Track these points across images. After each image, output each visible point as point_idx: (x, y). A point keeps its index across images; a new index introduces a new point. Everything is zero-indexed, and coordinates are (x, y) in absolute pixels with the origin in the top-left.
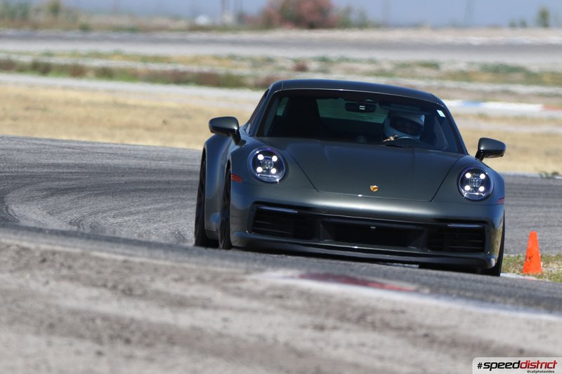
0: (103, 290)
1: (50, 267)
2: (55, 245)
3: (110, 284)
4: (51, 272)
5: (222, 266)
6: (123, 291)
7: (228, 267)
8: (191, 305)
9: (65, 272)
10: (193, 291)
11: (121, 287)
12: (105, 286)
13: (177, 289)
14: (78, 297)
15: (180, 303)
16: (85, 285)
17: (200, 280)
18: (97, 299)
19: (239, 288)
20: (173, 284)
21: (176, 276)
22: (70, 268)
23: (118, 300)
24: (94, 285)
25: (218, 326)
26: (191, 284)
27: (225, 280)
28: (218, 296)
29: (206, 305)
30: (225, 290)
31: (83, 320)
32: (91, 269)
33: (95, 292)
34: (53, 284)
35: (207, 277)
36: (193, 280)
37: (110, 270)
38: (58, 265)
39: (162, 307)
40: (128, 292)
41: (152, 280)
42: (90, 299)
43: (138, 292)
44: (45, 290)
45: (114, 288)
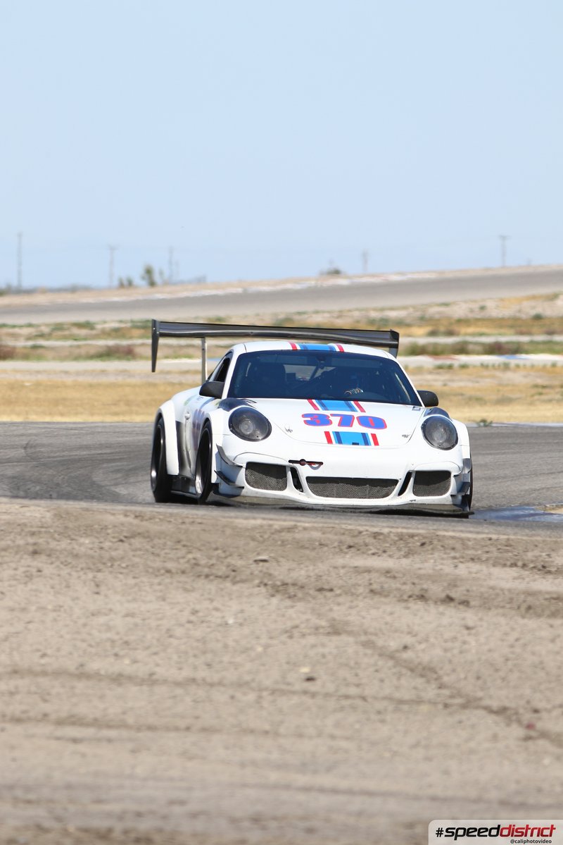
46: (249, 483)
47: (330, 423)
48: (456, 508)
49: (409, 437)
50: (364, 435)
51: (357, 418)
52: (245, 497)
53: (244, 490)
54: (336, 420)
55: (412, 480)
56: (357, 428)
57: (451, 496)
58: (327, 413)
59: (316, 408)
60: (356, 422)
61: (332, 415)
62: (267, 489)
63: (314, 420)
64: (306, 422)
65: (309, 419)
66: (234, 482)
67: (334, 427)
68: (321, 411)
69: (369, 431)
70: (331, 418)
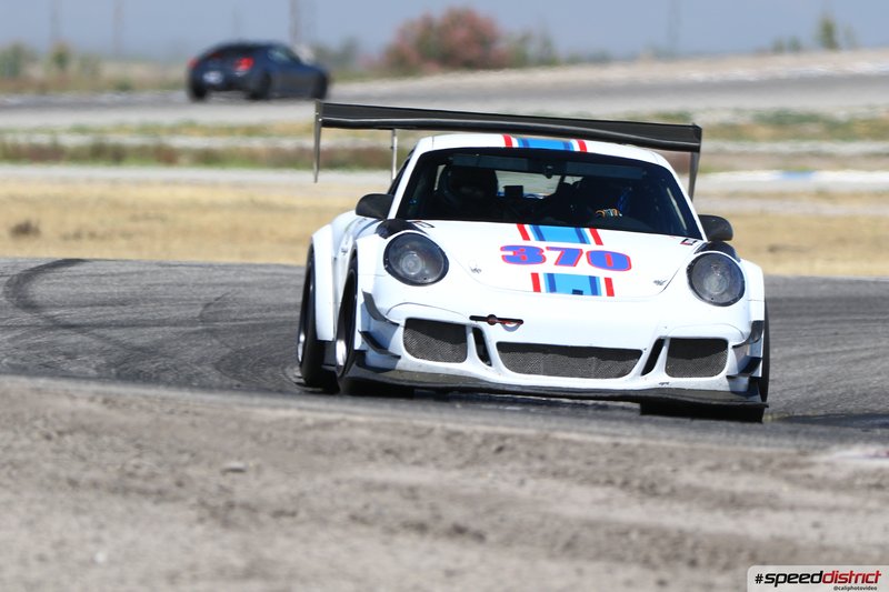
0: (609, 489)
1: (512, 458)
2: (495, 425)
3: (619, 480)
4: (518, 465)
5: (759, 445)
6: (641, 488)
7: (767, 445)
8: (753, 506)
9: (538, 465)
10: (743, 484)
11: (636, 483)
12: (610, 482)
13: (718, 482)
14: (580, 502)
15: (734, 503)
16: (581, 483)
17: (747, 467)
18: (607, 502)
19: (810, 476)
20: (708, 475)
21: (711, 463)
22: (542, 458)
23: (642, 503)
24: (596, 483)
25: (813, 535)
26: (735, 473)
27: (785, 466)
28: (786, 491)
29: (773, 504)
30: (789, 479)
31: (609, 534)
32: (574, 458)
33: (601, 493)
34: (531, 484)
35: (757, 462)
36: (736, 467)
37: (603, 459)
38: (523, 456)
39: (711, 509)
40: (649, 490)
41: (674, 471)
42: (597, 502)
43: (665, 489)
44: (525, 493)
45: (625, 484)
46: (408, 349)
47: (543, 259)
48: (734, 397)
49: (665, 284)
50: (593, 280)
51: (588, 253)
52: (401, 371)
53: (400, 362)
54: (552, 256)
55: (664, 351)
56: (584, 268)
57: (728, 377)
58: (542, 245)
59: (526, 237)
60: (584, 259)
61: (548, 248)
62: (437, 360)
63: (519, 255)
64: (506, 259)
65: (510, 253)
66: (387, 349)
67: (548, 266)
68: (533, 242)
69: (601, 274)
70: (546, 253)
